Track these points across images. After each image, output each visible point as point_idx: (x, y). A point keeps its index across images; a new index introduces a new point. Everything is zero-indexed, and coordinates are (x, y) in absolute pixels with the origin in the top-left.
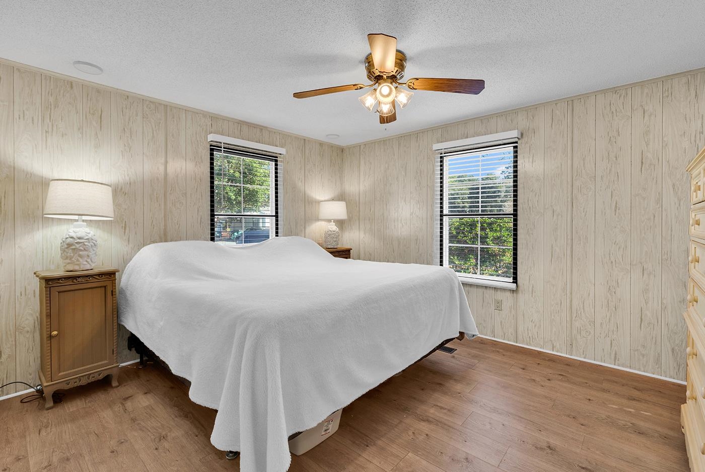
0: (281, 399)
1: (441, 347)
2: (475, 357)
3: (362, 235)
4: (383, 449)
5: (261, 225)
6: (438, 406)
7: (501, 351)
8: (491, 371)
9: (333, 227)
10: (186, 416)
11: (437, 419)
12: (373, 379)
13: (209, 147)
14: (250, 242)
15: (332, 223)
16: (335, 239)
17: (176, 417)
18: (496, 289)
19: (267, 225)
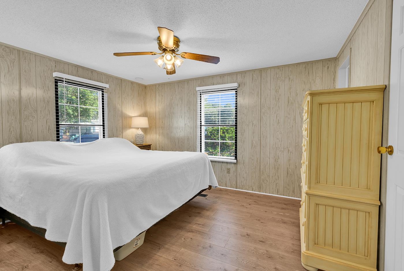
0: (108, 228)
1: (199, 194)
2: (217, 198)
3: (158, 136)
4: (168, 249)
5: (92, 131)
6: (197, 224)
7: (230, 193)
8: (224, 204)
9: (140, 132)
10: (42, 252)
11: (197, 230)
12: (162, 213)
13: (54, 81)
14: (85, 142)
15: (140, 130)
16: (141, 139)
17: (34, 254)
18: (227, 163)
19: (96, 131)
